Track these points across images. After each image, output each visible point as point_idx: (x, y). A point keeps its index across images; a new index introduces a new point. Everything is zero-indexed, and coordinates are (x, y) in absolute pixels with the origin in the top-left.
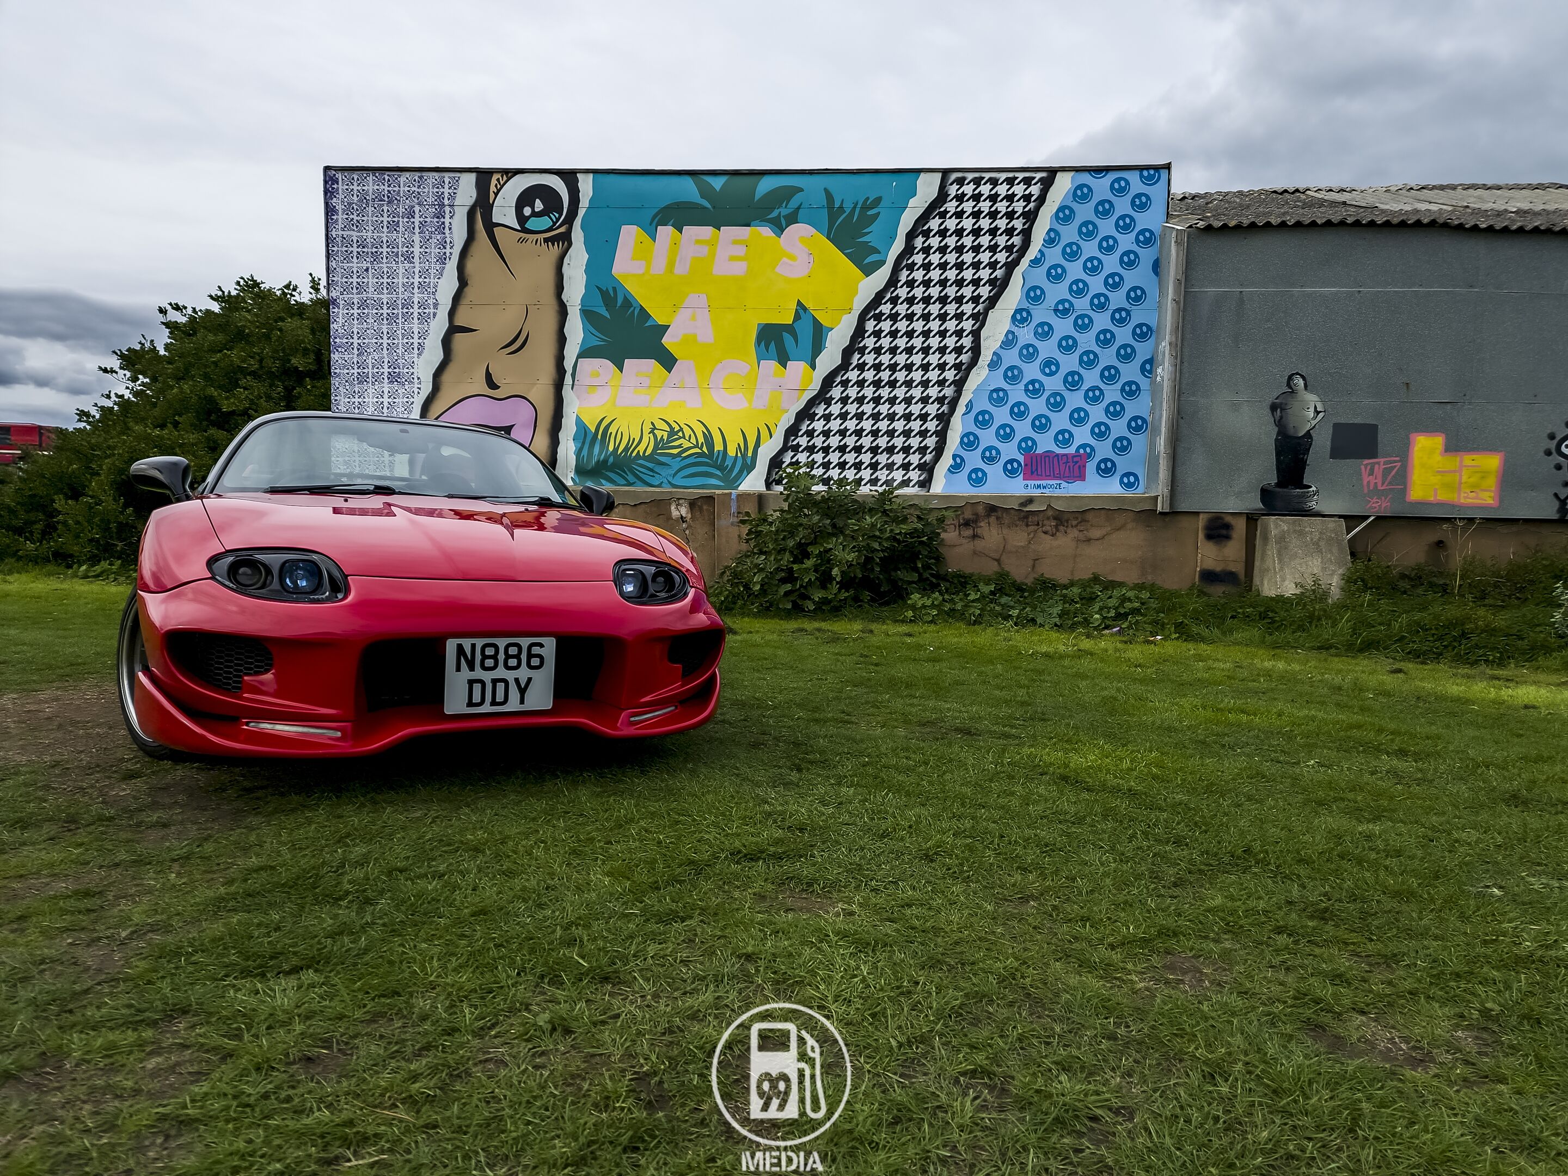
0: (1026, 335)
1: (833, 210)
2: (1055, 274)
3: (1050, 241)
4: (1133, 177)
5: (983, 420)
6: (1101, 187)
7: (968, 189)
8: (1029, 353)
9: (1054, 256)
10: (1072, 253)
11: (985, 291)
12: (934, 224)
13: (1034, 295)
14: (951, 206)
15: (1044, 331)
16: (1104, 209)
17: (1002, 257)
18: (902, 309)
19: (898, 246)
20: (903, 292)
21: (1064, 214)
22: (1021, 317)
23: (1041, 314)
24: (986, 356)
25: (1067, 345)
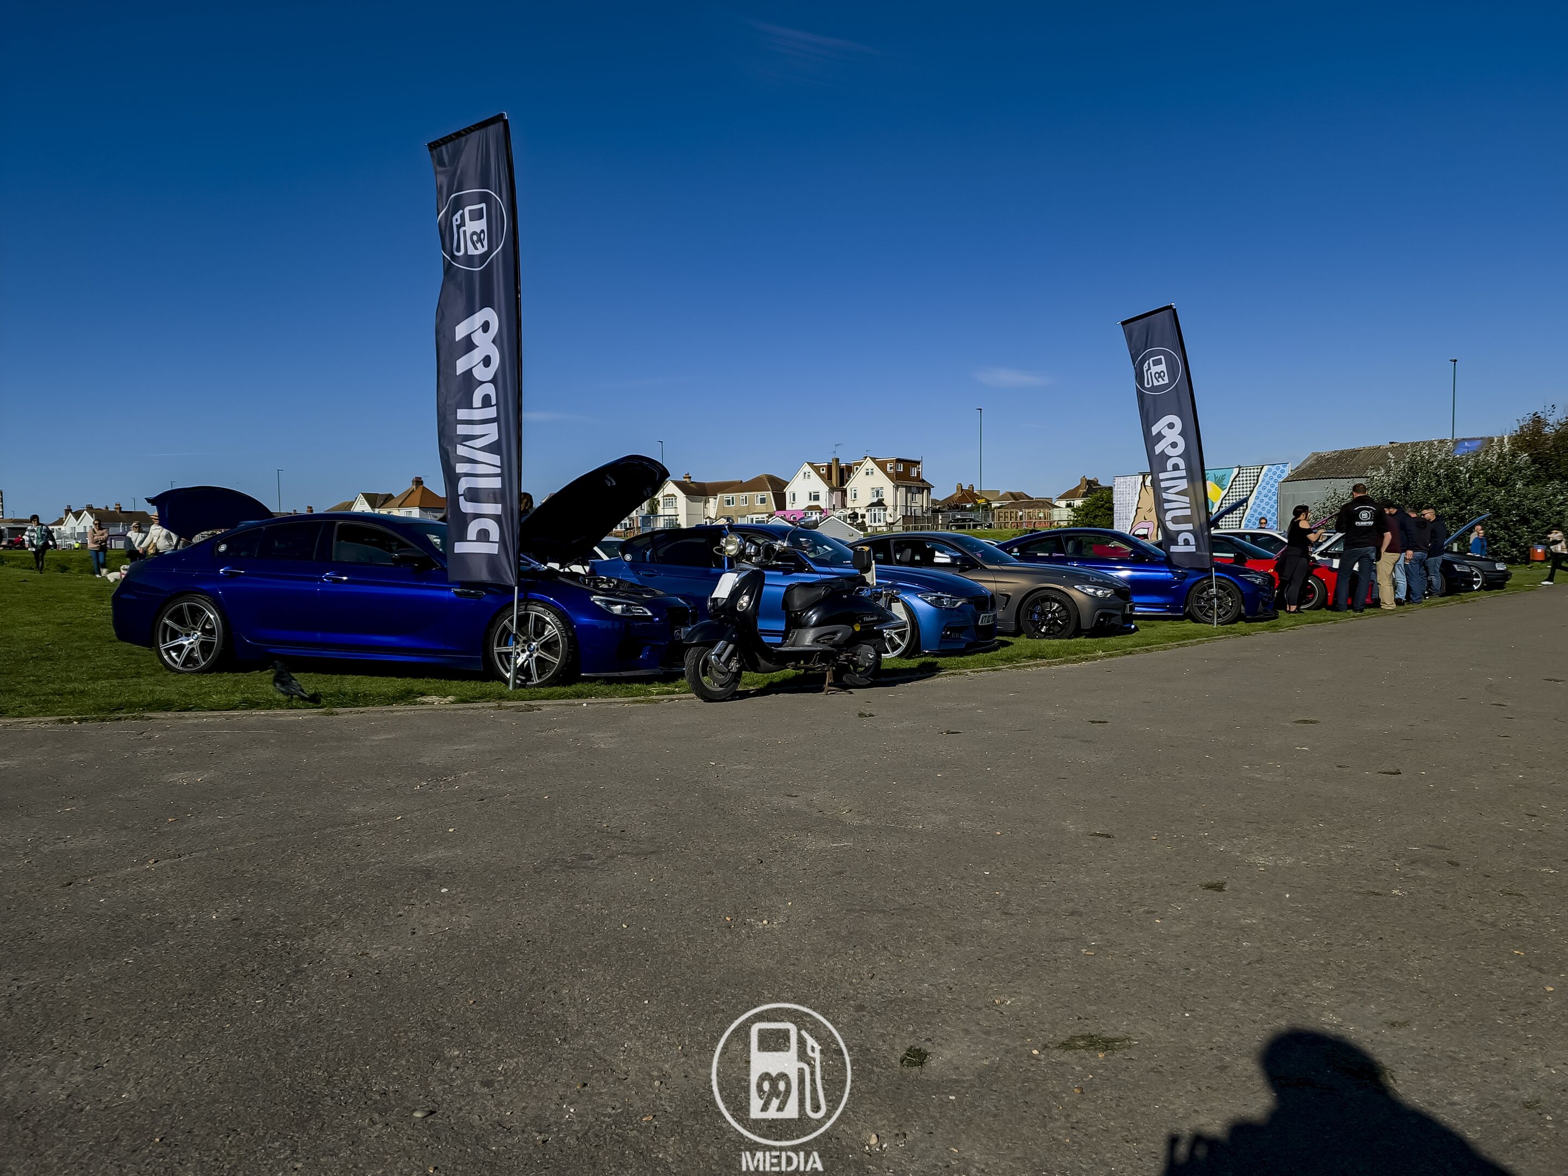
0: (1258, 502)
1: (1216, 478)
2: (1264, 488)
3: (1263, 481)
4: (1281, 466)
5: (1249, 521)
6: (1274, 468)
7: (1245, 471)
8: (1259, 506)
9: (1264, 484)
10: (1268, 484)
11: (1248, 493)
12: (1237, 479)
13: (1259, 493)
14: (1241, 475)
15: (1262, 501)
16: (1275, 473)
17: (1252, 485)
18: (1231, 498)
19: (1230, 484)
20: (1231, 494)
21: (1266, 475)
22: (1257, 498)
23: (1261, 497)
24: (1249, 507)
25: (1267, 504)
